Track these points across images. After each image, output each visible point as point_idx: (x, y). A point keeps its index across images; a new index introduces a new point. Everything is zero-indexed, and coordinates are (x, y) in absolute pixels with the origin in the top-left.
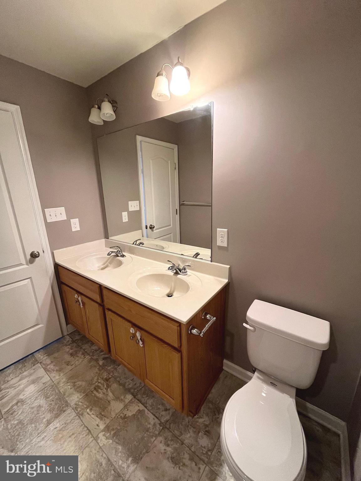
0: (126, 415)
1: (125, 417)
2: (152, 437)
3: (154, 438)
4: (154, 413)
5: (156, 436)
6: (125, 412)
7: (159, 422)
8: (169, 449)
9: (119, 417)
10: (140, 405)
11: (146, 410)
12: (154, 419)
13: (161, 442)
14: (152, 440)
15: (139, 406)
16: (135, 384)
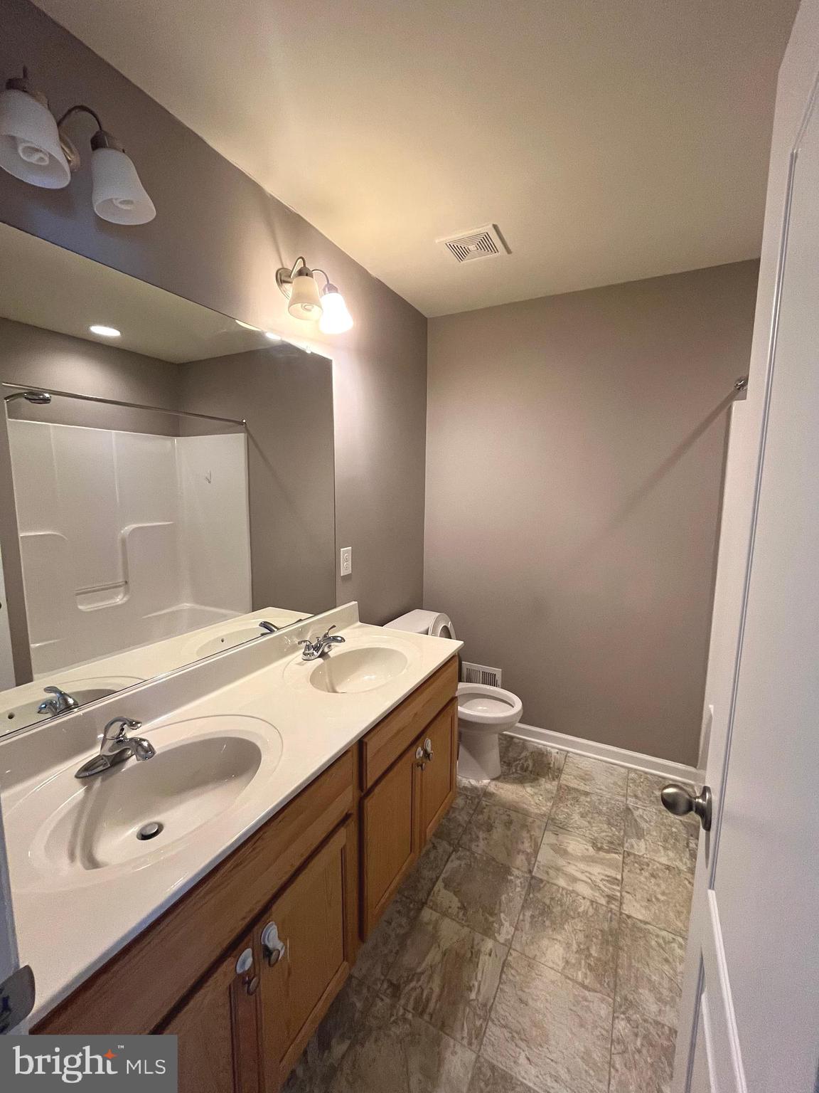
0: (458, 908)
1: (463, 908)
2: (475, 858)
3: (476, 855)
4: (444, 863)
5: (473, 853)
6: (454, 910)
7: (454, 853)
8: (481, 835)
9: (464, 918)
10: (436, 889)
11: (443, 876)
12: (452, 861)
13: (478, 846)
14: (478, 857)
15: (439, 891)
16: (399, 912)
